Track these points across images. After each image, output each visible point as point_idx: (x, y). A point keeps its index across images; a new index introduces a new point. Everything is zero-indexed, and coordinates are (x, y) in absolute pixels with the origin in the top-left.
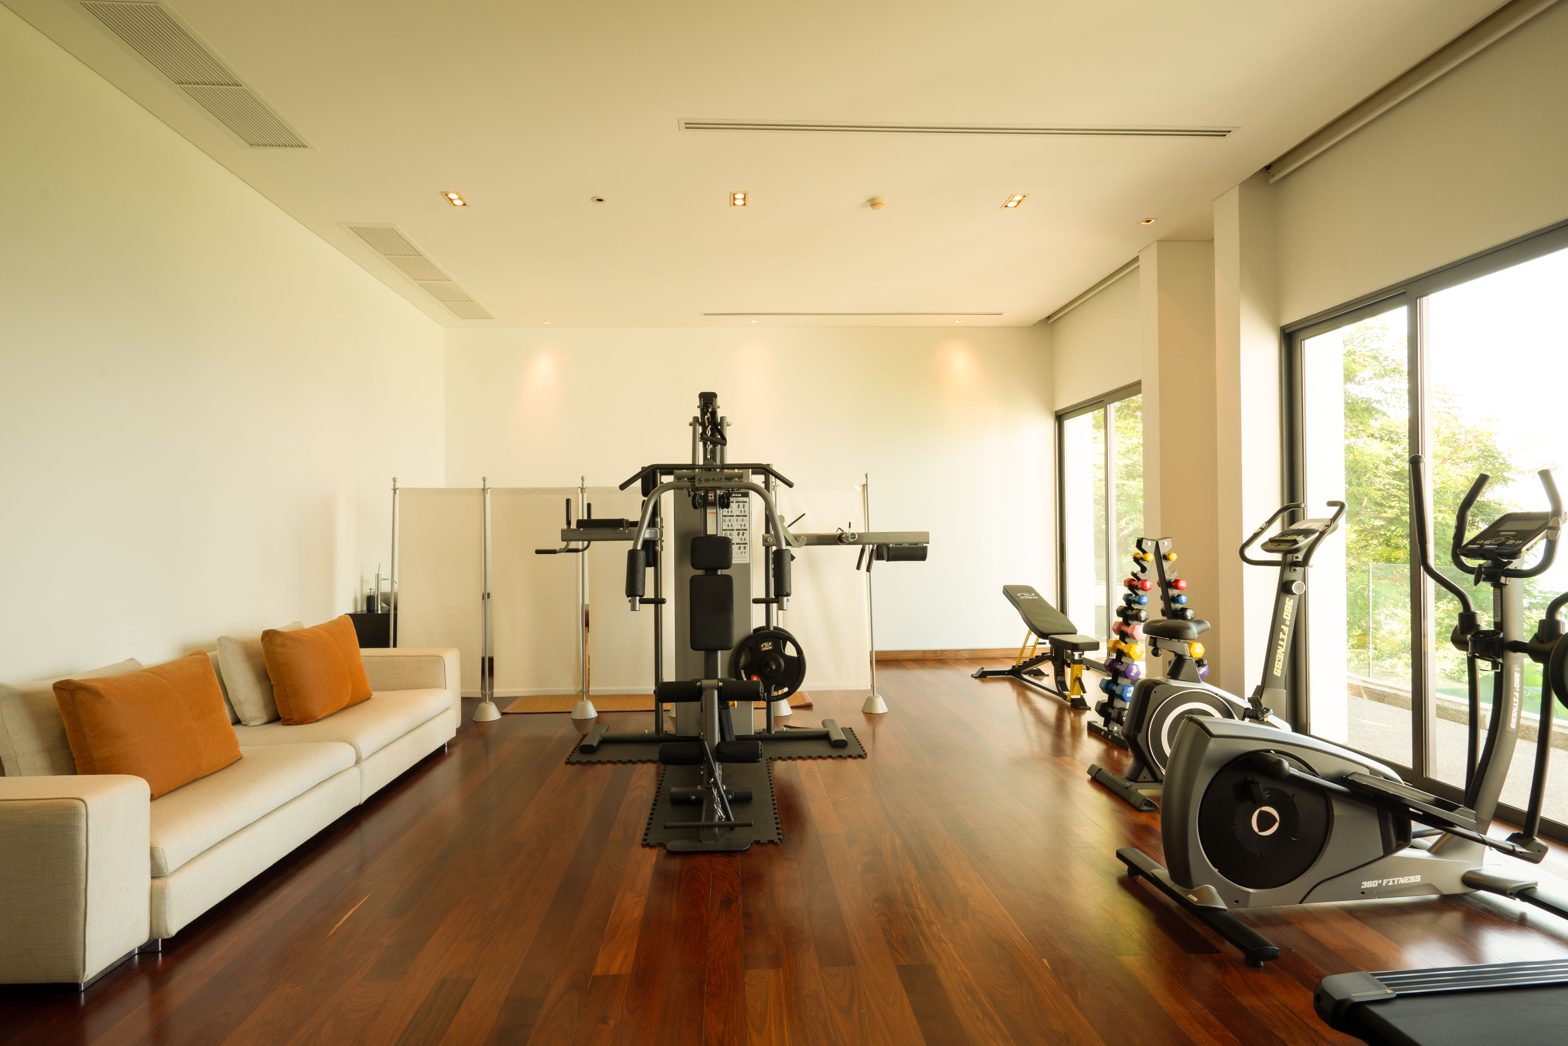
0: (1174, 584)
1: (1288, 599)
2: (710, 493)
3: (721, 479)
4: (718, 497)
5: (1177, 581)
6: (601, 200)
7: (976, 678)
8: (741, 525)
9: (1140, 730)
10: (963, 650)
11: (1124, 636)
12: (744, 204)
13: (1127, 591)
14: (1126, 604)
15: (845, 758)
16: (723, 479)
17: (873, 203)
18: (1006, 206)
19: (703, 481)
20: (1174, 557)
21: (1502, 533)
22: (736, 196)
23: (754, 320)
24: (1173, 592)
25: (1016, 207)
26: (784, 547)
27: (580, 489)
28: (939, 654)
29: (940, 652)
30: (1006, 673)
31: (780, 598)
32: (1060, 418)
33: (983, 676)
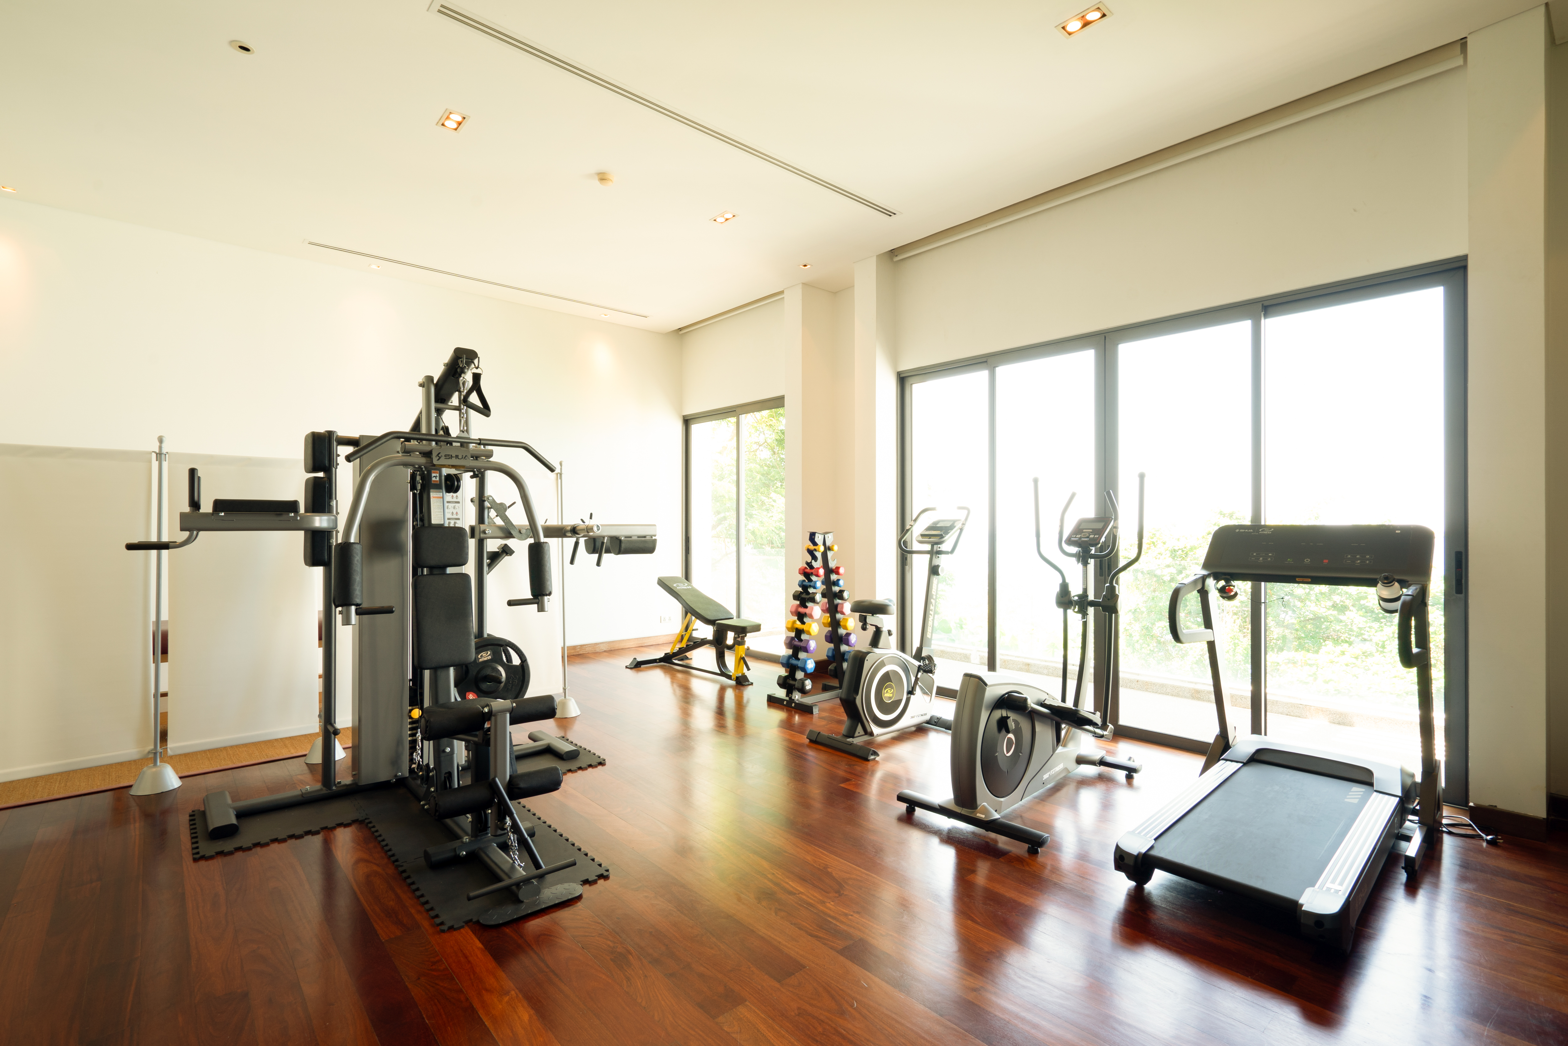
0: (836, 571)
1: (934, 579)
2: (434, 473)
3: (466, 456)
4: (443, 478)
5: (838, 568)
6: (246, 49)
7: (631, 668)
8: (453, 513)
9: (857, 694)
10: (601, 643)
11: (801, 617)
12: (456, 129)
13: (802, 578)
14: (802, 589)
15: (575, 771)
16: (469, 456)
17: (603, 177)
18: (715, 220)
19: (443, 458)
20: (836, 548)
21: (1084, 530)
22: (451, 116)
23: (374, 265)
24: (834, 577)
25: (722, 223)
26: (543, 539)
27: (154, 455)
28: (578, 650)
29: (579, 647)
30: (658, 661)
31: (540, 598)
32: (687, 422)
33: (638, 665)
